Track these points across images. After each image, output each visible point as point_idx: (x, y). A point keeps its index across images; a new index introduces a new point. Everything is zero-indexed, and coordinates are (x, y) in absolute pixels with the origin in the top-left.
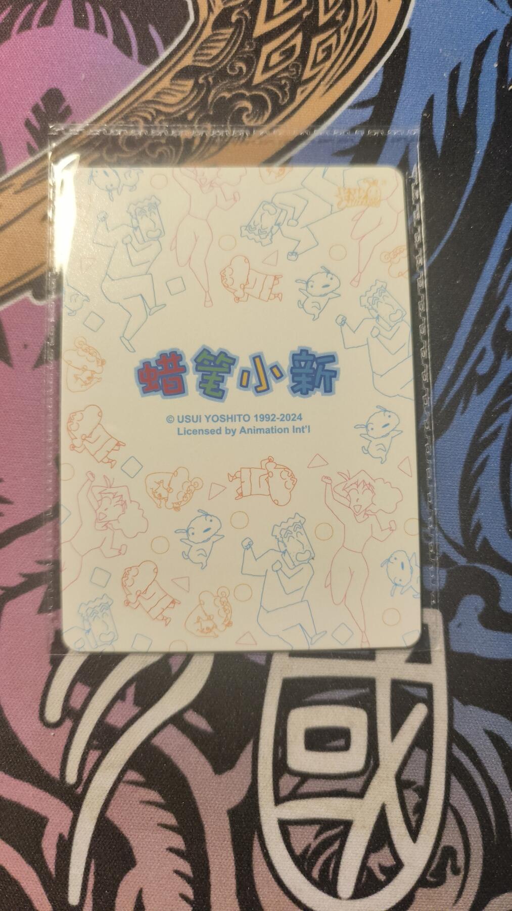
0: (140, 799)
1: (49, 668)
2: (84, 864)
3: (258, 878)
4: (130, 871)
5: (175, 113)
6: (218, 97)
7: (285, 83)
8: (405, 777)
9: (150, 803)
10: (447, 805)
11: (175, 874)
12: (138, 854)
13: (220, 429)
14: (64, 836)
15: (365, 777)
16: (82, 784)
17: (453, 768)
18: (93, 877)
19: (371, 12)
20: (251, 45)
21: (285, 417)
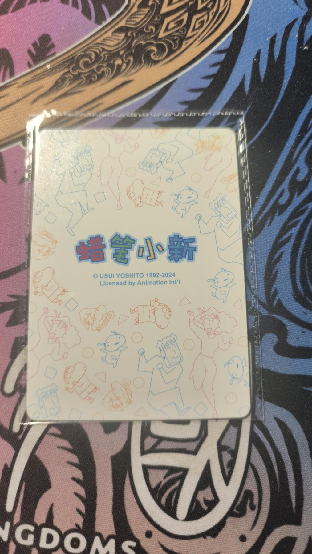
0: (57, 445)
1: (9, 360)
2: (18, 485)
3: (127, 502)
4: (47, 492)
5: (113, 50)
6: (138, 44)
7: (177, 39)
8: (223, 443)
9: (63, 448)
10: (248, 463)
11: (75, 495)
12: (53, 480)
13: (126, 282)
14: (8, 465)
15: (198, 442)
16: (23, 433)
17: (254, 440)
18: (23, 494)
19: (227, 4)
20: (158, 17)
21: (165, 275)
